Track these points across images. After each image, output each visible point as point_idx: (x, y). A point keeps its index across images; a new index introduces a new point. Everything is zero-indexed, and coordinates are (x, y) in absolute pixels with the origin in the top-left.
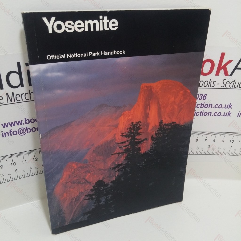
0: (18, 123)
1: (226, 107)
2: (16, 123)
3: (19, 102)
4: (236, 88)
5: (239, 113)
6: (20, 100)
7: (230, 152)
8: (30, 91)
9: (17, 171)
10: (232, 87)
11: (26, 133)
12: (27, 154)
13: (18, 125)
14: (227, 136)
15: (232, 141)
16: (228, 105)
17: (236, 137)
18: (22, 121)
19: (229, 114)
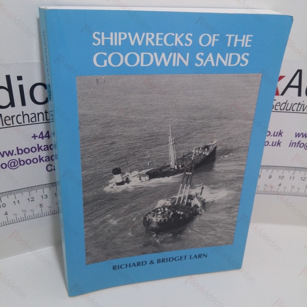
0: (7, 153)
1: (275, 134)
2: (5, 154)
3: (9, 126)
4: (289, 111)
5: (291, 143)
6: (10, 124)
7: (279, 190)
8: (23, 112)
9: (7, 214)
10: (284, 109)
11: (18, 167)
12: (20, 192)
13: (8, 155)
14: (275, 171)
15: (282, 178)
16: (278, 132)
17: (286, 172)
18: (13, 151)
19: (279, 144)
